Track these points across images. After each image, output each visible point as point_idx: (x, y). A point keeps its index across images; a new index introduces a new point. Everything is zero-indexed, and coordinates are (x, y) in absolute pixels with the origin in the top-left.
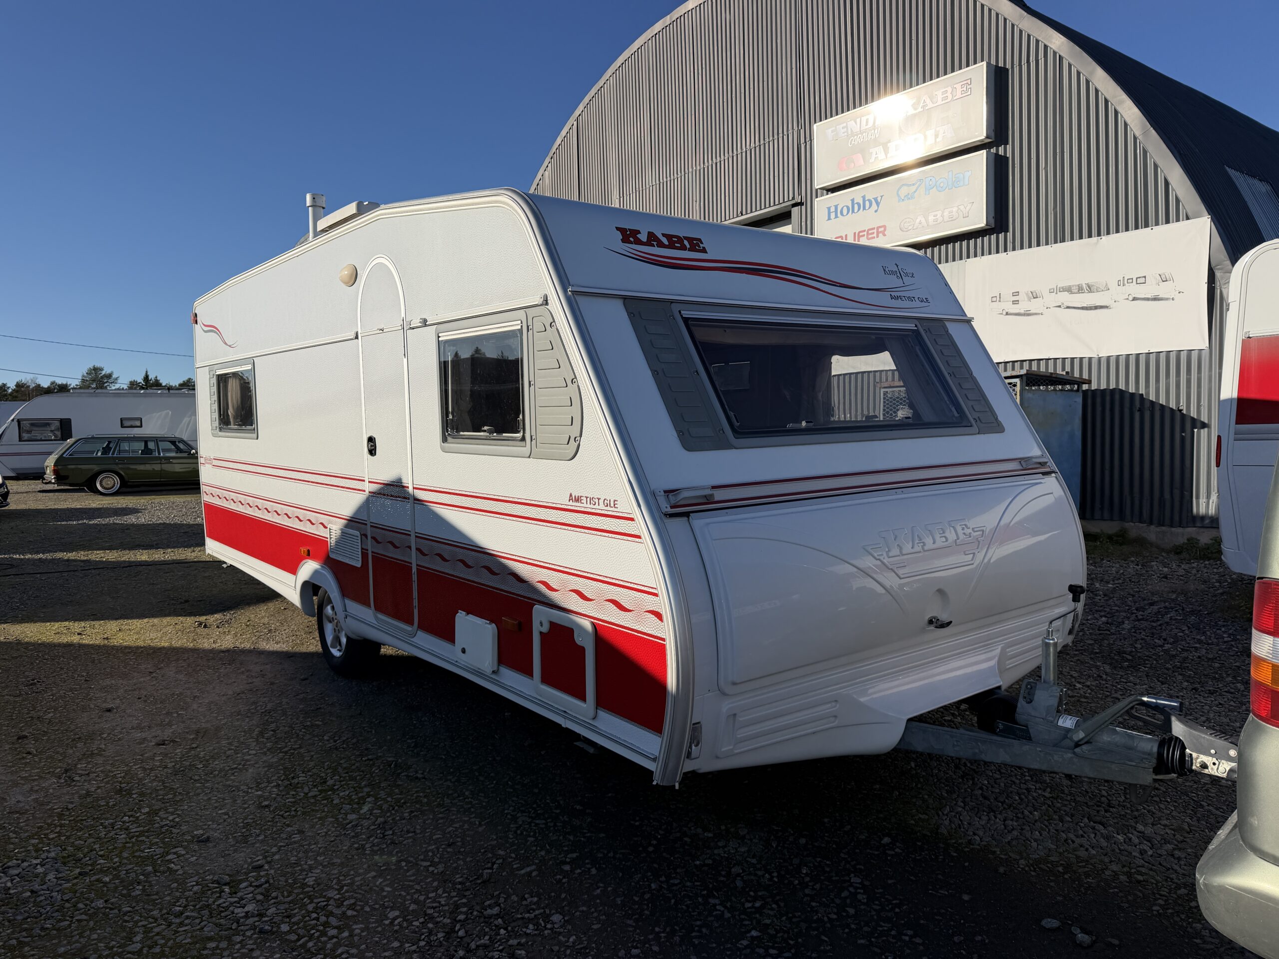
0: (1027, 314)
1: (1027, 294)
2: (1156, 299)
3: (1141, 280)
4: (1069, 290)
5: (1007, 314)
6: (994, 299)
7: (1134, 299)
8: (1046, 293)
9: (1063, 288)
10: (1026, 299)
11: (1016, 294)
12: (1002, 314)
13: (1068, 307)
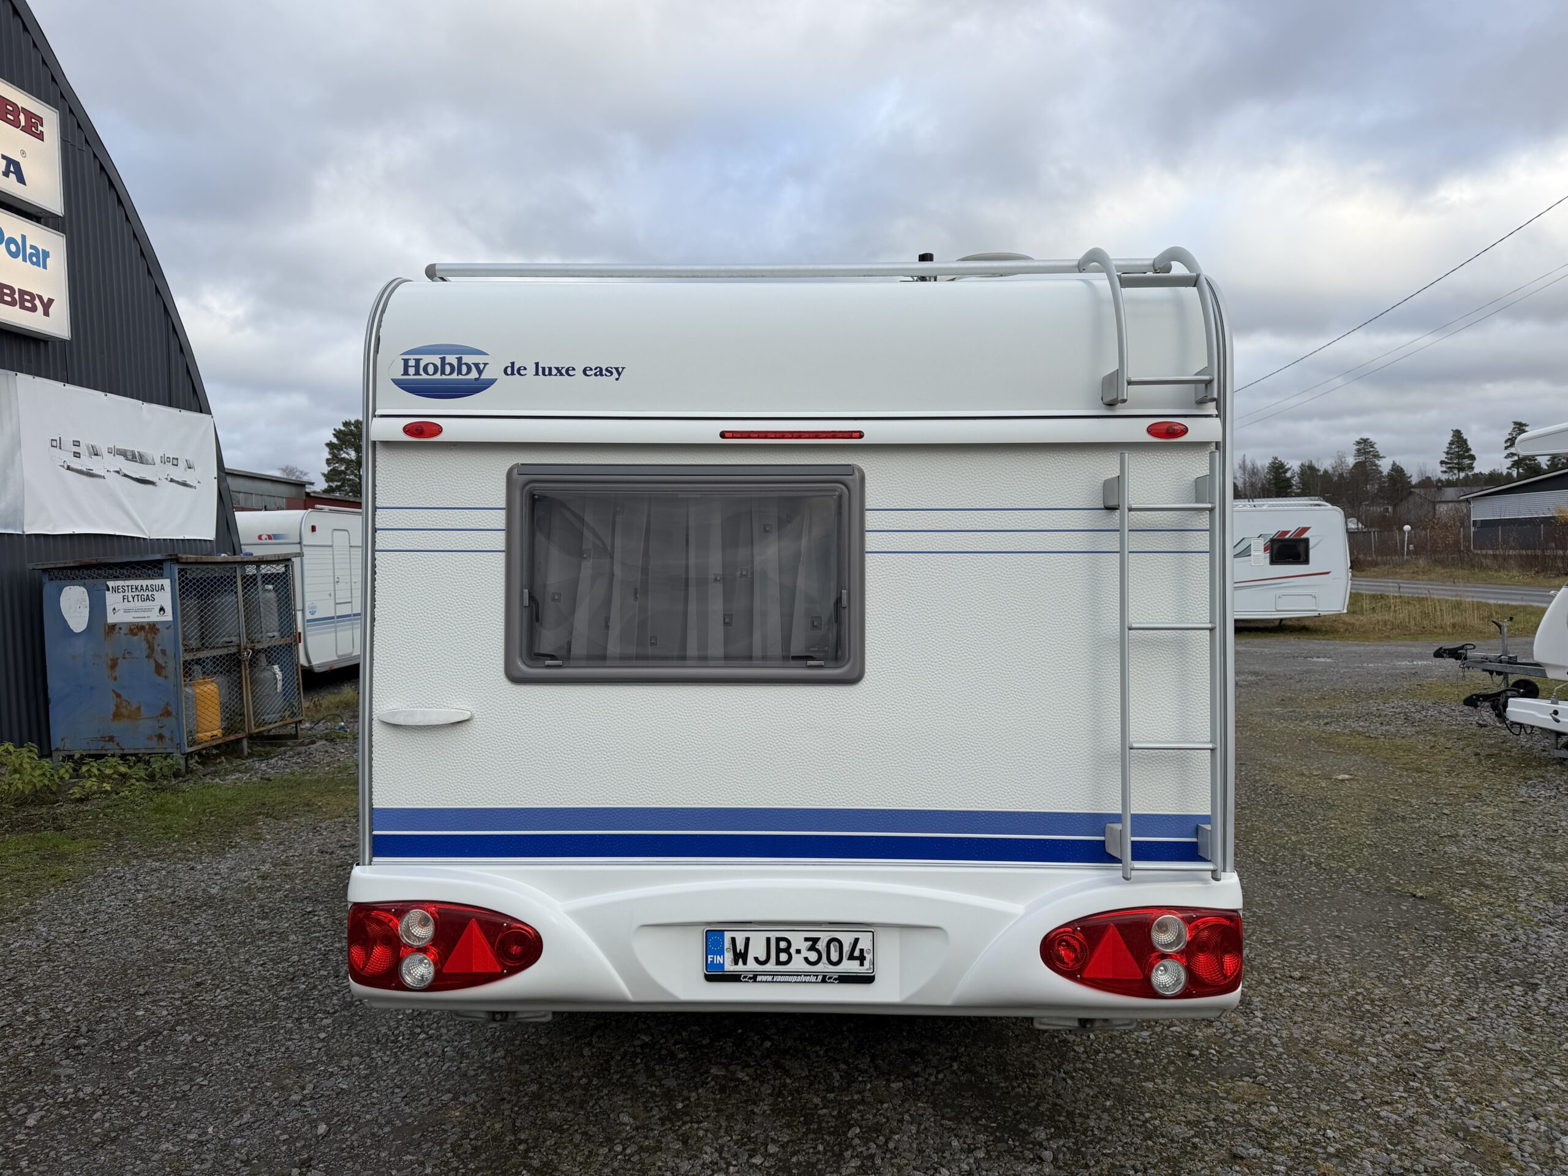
0: (89, 474)
1: (88, 448)
2: (184, 484)
3: (175, 462)
4: (123, 453)
5: (69, 468)
6: (54, 443)
7: (172, 480)
8: (105, 452)
9: (119, 450)
10: (87, 454)
11: (77, 443)
12: (63, 466)
13: (125, 475)
